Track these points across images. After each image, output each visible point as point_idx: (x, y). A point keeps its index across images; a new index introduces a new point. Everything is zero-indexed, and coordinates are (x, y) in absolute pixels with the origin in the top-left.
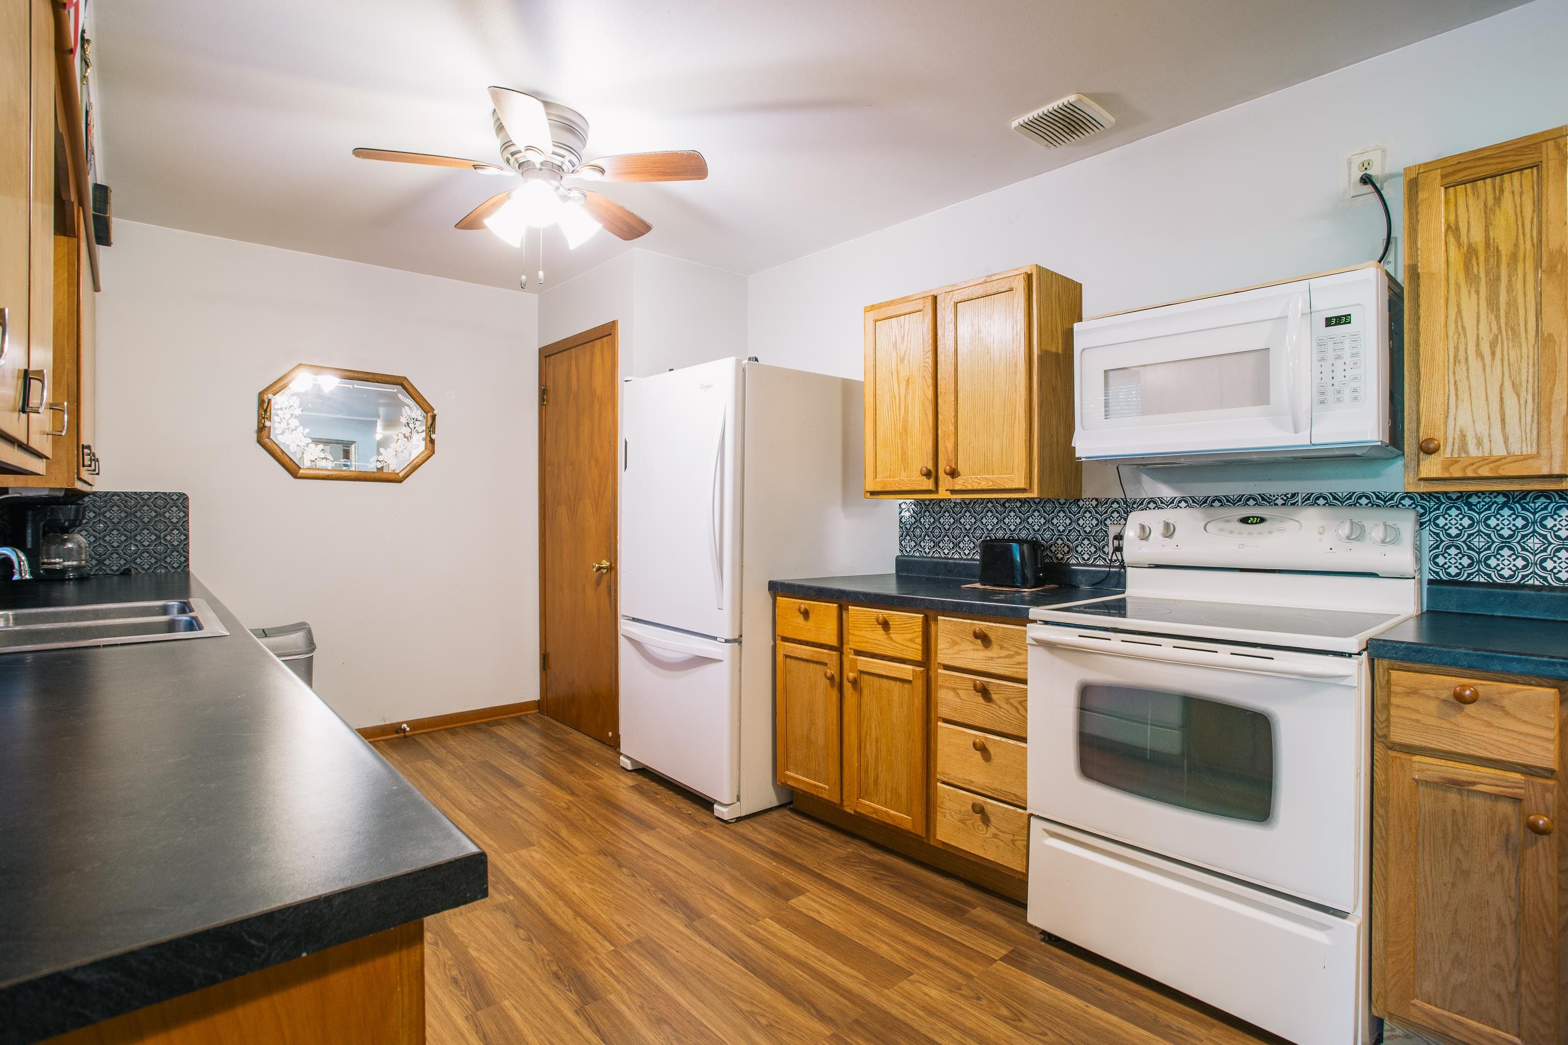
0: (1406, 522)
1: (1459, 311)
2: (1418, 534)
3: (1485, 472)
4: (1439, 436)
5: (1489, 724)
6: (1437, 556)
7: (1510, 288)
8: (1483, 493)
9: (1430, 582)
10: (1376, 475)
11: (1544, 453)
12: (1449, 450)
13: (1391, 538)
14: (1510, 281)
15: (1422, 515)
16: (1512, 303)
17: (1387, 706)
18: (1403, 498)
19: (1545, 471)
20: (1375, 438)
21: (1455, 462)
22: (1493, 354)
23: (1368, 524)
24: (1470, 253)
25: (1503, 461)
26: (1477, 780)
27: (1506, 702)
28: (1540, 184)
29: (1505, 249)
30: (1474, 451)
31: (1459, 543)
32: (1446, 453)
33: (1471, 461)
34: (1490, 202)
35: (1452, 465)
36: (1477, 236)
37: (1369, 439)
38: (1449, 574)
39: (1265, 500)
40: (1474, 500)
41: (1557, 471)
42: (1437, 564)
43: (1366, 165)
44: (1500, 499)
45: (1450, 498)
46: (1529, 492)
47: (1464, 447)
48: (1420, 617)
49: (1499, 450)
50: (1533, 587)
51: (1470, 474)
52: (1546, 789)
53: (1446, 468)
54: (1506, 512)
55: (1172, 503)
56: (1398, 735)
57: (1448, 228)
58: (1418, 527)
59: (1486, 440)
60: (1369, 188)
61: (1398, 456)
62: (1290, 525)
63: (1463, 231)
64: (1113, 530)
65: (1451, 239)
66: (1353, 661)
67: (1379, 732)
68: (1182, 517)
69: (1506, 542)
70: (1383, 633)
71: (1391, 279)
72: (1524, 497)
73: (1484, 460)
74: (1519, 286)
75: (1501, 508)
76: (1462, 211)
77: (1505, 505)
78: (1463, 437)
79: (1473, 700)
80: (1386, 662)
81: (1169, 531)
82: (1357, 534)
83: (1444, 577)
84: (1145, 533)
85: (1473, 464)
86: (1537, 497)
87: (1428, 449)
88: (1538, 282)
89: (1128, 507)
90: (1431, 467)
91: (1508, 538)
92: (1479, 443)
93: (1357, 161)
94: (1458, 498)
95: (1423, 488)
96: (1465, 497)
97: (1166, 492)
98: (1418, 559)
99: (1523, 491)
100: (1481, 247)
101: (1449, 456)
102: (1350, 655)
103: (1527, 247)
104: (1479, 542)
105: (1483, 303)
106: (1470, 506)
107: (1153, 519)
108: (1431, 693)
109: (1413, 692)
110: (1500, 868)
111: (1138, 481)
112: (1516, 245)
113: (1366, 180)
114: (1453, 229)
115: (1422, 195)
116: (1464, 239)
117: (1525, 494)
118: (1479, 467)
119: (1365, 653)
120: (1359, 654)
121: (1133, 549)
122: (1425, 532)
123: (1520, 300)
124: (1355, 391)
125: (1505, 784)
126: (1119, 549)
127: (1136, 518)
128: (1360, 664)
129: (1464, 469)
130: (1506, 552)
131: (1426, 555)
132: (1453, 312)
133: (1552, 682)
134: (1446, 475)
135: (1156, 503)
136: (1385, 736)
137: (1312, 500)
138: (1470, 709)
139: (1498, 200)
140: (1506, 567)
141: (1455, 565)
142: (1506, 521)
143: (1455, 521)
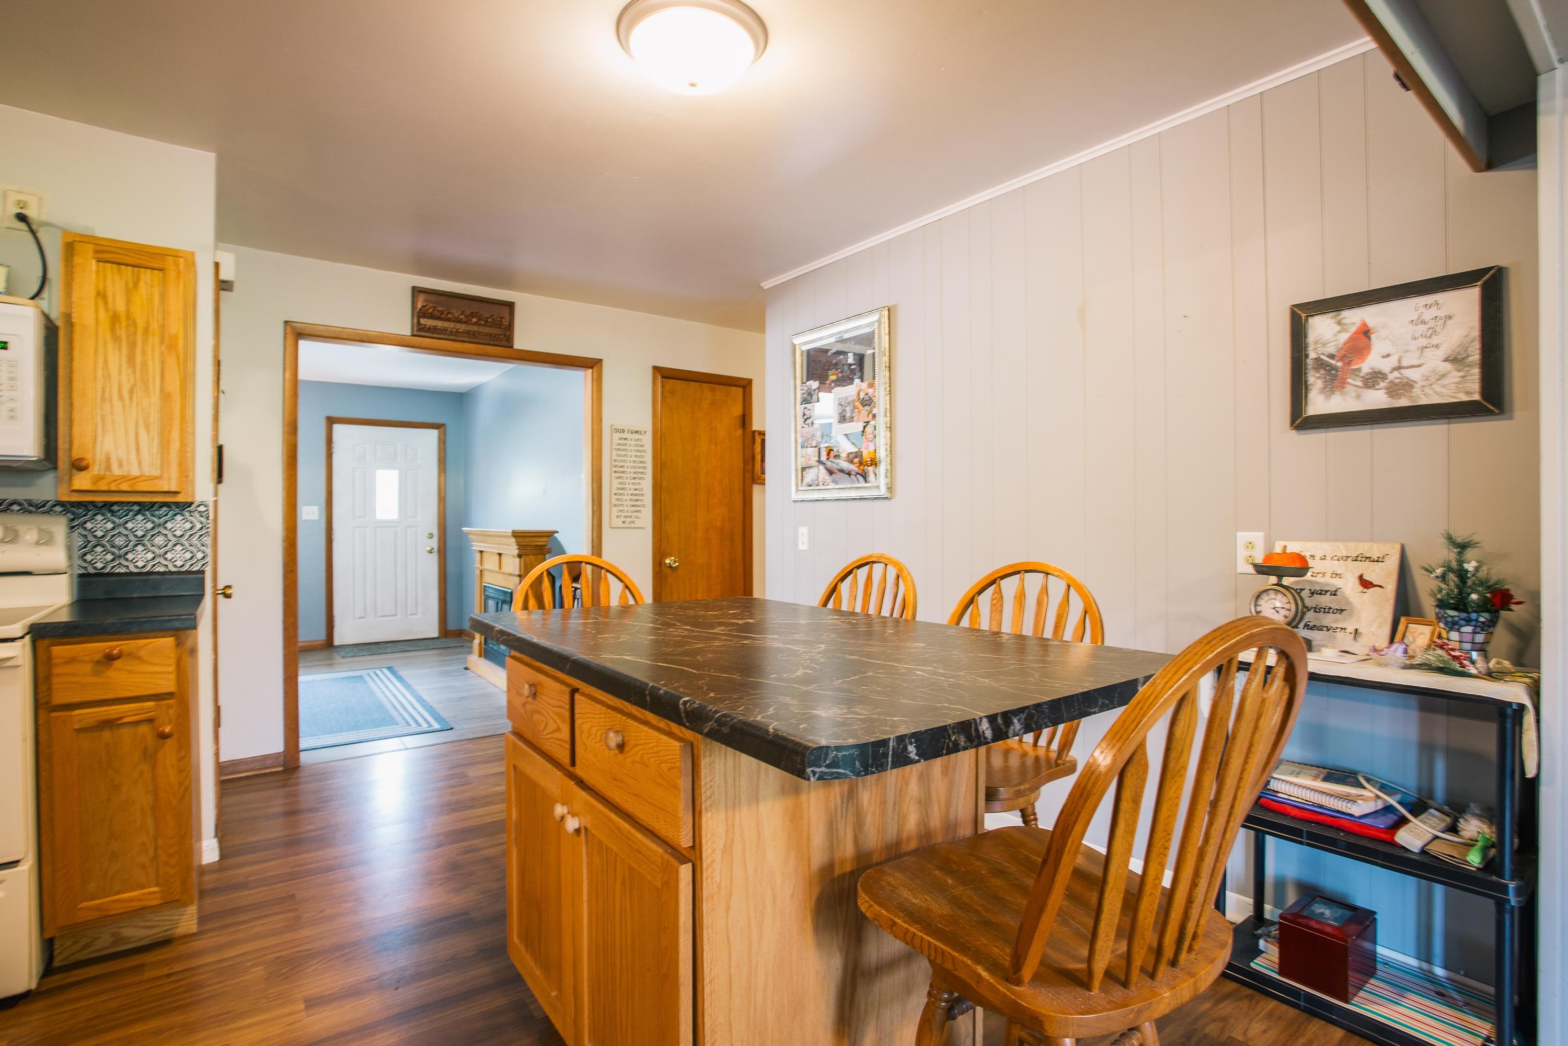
0: (58, 526)
1: (106, 362)
2: (69, 536)
3: (125, 487)
4: (88, 456)
5: (131, 672)
6: (85, 554)
7: (144, 354)
8: (122, 503)
9: (81, 576)
10: (29, 485)
11: (166, 476)
12: (96, 468)
13: (46, 540)
14: (143, 348)
15: (73, 520)
16: (144, 364)
17: (48, 678)
18: (54, 506)
19: (166, 489)
20: (32, 454)
21: (102, 478)
22: (131, 399)
23: (21, 528)
24: (115, 319)
25: (138, 480)
26: (122, 715)
27: (142, 653)
28: (164, 283)
29: (141, 322)
30: (116, 471)
31: (104, 542)
32: (95, 470)
33: (114, 478)
34: (131, 285)
35: (99, 481)
36: (120, 306)
37: (25, 454)
38: (95, 568)
40: (115, 508)
41: (173, 489)
42: (85, 561)
43: (22, 204)
44: (136, 508)
45: (95, 506)
46: (155, 503)
47: (108, 467)
48: (72, 605)
49: (135, 472)
50: (159, 573)
51: (113, 488)
52: (169, 707)
53: (95, 483)
54: (140, 517)
56: (59, 698)
57: (98, 294)
58: (68, 531)
59: (125, 463)
60: (22, 226)
61: (49, 469)
63: (110, 299)
65: (101, 304)
66: (18, 644)
67: (42, 701)
69: (140, 541)
70: (42, 619)
71: (47, 317)
72: (152, 507)
73: (125, 478)
74: (149, 353)
75: (136, 515)
76: (109, 283)
77: (138, 512)
78: (108, 459)
79: (118, 657)
80: (46, 642)
82: (11, 538)
83: (92, 571)
85: (115, 481)
86: (161, 507)
87: (79, 466)
88: (162, 354)
90: (82, 481)
91: (141, 537)
92: (121, 465)
93: (13, 198)
94: (102, 507)
95: (75, 498)
96: (108, 506)
98: (70, 557)
99: (151, 502)
100: (123, 315)
101: (96, 473)
102: (13, 640)
103: (155, 326)
104: (119, 541)
105: (124, 360)
106: (112, 512)
108: (86, 658)
109: (72, 660)
110: (141, 773)
112: (148, 322)
113: (22, 218)
114: (101, 295)
115: (77, 260)
116: (110, 306)
117: (154, 504)
118: (121, 483)
119: (28, 638)
120: (22, 637)
122: (75, 534)
123: (150, 363)
124: (12, 410)
125: (143, 712)
128: (24, 646)
129: (110, 483)
130: (140, 548)
131: (77, 553)
132: (101, 361)
133: (171, 633)
134: (94, 488)
136: (48, 703)
138: (117, 663)
139: (136, 284)
140: (140, 560)
141: (100, 560)
142: (140, 524)
143: (100, 525)
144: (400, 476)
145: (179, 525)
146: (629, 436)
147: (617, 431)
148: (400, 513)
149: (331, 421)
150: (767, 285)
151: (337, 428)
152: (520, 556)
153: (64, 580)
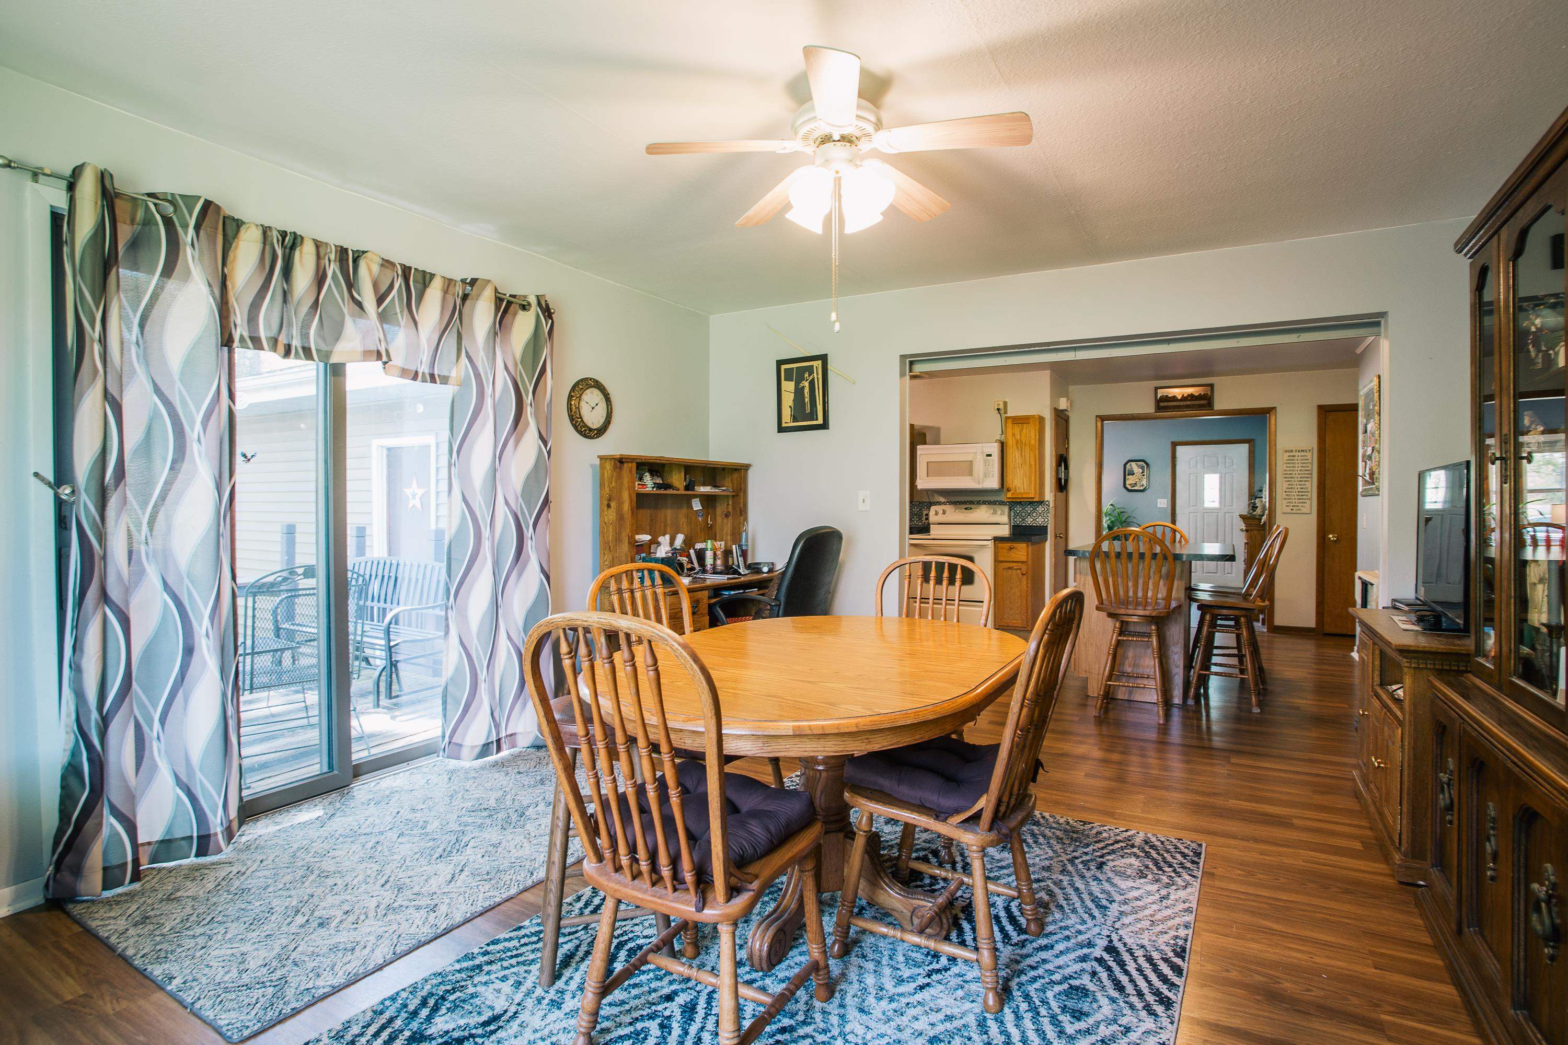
0: (1006, 509)
2: (1009, 513)
3: (1022, 496)
4: (1013, 487)
6: (1014, 519)
8: (1024, 501)
9: (1012, 525)
10: (999, 497)
11: (1031, 492)
12: (1015, 490)
13: (1003, 514)
14: (1024, 450)
15: (1009, 508)
17: (998, 552)
18: (1005, 503)
20: (998, 486)
21: (1017, 493)
23: (997, 510)
24: (1017, 441)
25: (1025, 493)
26: (1014, 566)
28: (1030, 427)
29: (1024, 441)
31: (1019, 515)
32: (1012, 491)
36: (1018, 437)
37: (995, 487)
38: (1017, 523)
39: (972, 502)
40: (1021, 503)
42: (1014, 521)
43: (999, 405)
44: (1026, 504)
45: (1015, 503)
47: (1019, 491)
48: (1008, 533)
49: (1024, 491)
50: (1035, 526)
51: (1019, 497)
53: (1015, 495)
54: (1029, 507)
55: (944, 503)
56: (1001, 559)
58: (1009, 511)
61: (1003, 491)
62: (978, 510)
63: (1016, 435)
64: (925, 513)
65: (1013, 437)
66: (990, 541)
68: (948, 508)
70: (1000, 537)
71: (1001, 446)
72: (1032, 502)
73: (1022, 493)
74: (1026, 452)
75: (1026, 506)
76: (1016, 430)
77: (1029, 504)
78: (1019, 488)
79: (1018, 548)
80: (1000, 543)
81: (944, 513)
82: (995, 513)
84: (937, 514)
85: (1020, 494)
86: (1035, 503)
87: (1008, 490)
88: (1029, 452)
89: (931, 504)
90: (1009, 495)
91: (1030, 514)
94: (1017, 503)
95: (1010, 500)
97: (942, 499)
98: (1009, 519)
99: (1028, 501)
100: (1019, 440)
101: (1015, 492)
103: (1028, 442)
104: (1023, 515)
105: (1019, 455)
106: (1020, 505)
107: (939, 508)
108: (1010, 547)
109: (1002, 548)
110: (1018, 585)
111: (933, 496)
112: (1026, 441)
114: (1014, 435)
116: (1015, 438)
119: (995, 543)
120: (992, 540)
121: (933, 518)
122: (1011, 512)
123: (1026, 455)
124: (993, 474)
126: (927, 519)
127: (933, 509)
128: (992, 542)
129: (1018, 495)
130: (1029, 517)
131: (1011, 518)
132: (1014, 456)
134: (1015, 497)
135: (939, 503)
137: (984, 503)
138: (1017, 550)
139: (1023, 431)
140: (1029, 521)
141: (1018, 521)
142: (1029, 509)
143: (1018, 509)
144: (1221, 477)
145: (1040, 509)
146: (1297, 454)
147: (1286, 451)
148: (1220, 503)
149: (1174, 445)
150: (1359, 351)
151: (1179, 448)
152: (1247, 531)
153: (1007, 527)
